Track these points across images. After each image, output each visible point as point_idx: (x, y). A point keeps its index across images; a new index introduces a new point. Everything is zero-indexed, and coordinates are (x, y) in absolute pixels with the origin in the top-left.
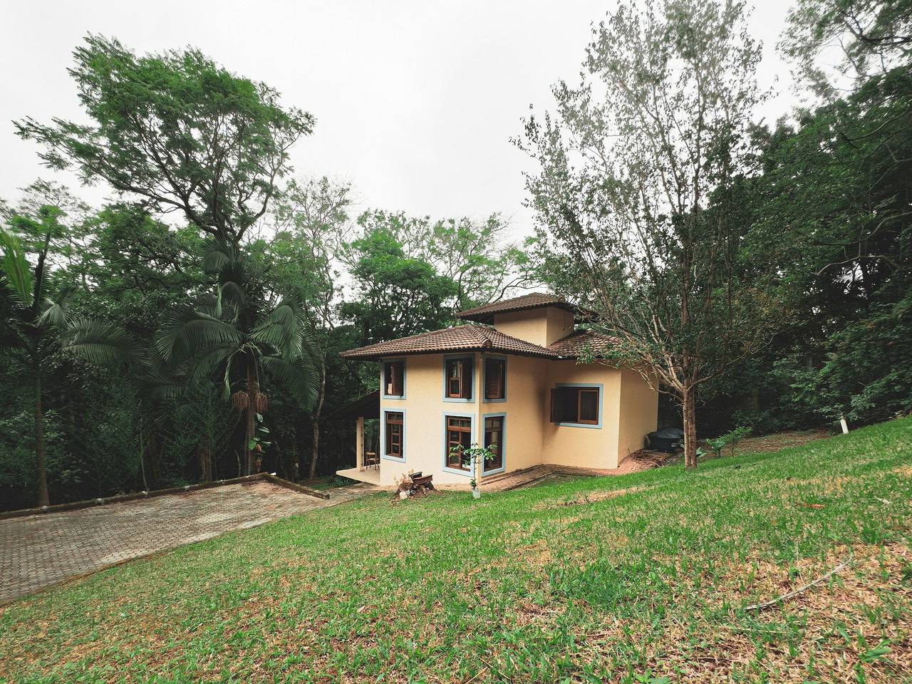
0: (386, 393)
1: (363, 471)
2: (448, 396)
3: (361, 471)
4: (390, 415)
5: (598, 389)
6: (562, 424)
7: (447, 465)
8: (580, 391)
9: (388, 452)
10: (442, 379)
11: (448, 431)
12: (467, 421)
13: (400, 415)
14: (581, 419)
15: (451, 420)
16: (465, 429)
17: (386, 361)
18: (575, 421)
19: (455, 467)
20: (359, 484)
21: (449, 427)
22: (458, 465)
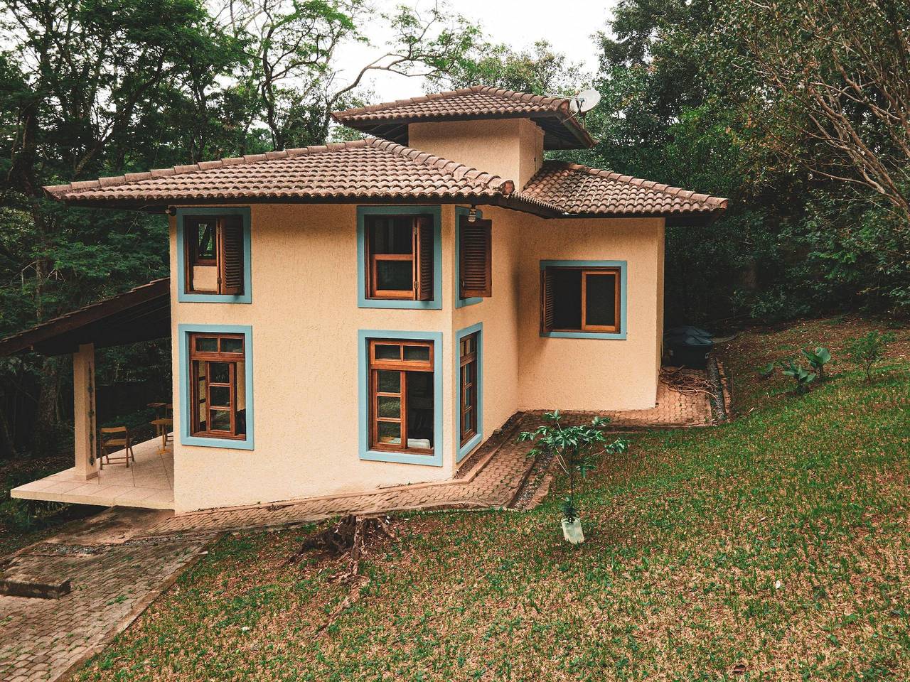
0: (190, 288)
1: (93, 476)
2: (370, 295)
3: (89, 477)
4: (199, 341)
5: (618, 270)
6: (553, 334)
7: (371, 446)
8: (584, 275)
9: (197, 428)
10: (355, 259)
11: (371, 371)
12: (423, 348)
13: (235, 342)
14: (588, 323)
15: (380, 347)
16: (416, 364)
17: (190, 212)
18: (576, 327)
19: (393, 449)
20: (104, 517)
21: (374, 362)
22: (398, 441)
